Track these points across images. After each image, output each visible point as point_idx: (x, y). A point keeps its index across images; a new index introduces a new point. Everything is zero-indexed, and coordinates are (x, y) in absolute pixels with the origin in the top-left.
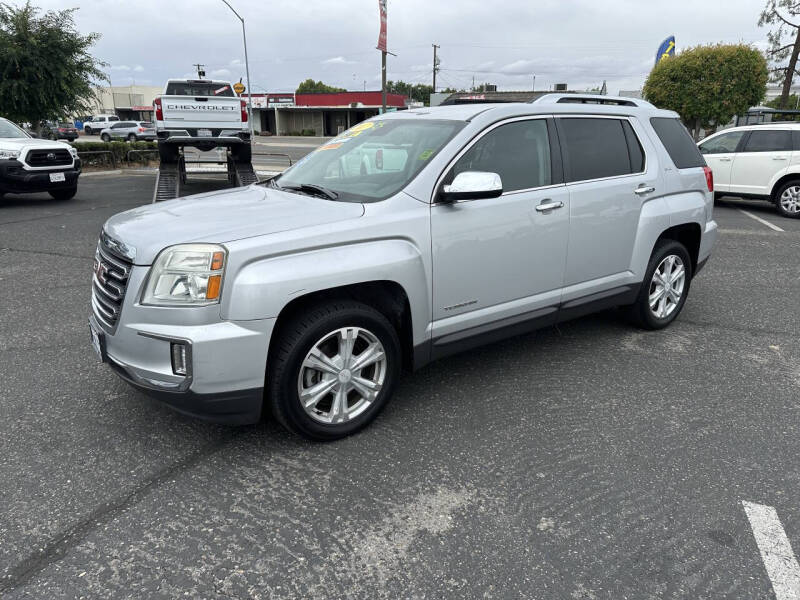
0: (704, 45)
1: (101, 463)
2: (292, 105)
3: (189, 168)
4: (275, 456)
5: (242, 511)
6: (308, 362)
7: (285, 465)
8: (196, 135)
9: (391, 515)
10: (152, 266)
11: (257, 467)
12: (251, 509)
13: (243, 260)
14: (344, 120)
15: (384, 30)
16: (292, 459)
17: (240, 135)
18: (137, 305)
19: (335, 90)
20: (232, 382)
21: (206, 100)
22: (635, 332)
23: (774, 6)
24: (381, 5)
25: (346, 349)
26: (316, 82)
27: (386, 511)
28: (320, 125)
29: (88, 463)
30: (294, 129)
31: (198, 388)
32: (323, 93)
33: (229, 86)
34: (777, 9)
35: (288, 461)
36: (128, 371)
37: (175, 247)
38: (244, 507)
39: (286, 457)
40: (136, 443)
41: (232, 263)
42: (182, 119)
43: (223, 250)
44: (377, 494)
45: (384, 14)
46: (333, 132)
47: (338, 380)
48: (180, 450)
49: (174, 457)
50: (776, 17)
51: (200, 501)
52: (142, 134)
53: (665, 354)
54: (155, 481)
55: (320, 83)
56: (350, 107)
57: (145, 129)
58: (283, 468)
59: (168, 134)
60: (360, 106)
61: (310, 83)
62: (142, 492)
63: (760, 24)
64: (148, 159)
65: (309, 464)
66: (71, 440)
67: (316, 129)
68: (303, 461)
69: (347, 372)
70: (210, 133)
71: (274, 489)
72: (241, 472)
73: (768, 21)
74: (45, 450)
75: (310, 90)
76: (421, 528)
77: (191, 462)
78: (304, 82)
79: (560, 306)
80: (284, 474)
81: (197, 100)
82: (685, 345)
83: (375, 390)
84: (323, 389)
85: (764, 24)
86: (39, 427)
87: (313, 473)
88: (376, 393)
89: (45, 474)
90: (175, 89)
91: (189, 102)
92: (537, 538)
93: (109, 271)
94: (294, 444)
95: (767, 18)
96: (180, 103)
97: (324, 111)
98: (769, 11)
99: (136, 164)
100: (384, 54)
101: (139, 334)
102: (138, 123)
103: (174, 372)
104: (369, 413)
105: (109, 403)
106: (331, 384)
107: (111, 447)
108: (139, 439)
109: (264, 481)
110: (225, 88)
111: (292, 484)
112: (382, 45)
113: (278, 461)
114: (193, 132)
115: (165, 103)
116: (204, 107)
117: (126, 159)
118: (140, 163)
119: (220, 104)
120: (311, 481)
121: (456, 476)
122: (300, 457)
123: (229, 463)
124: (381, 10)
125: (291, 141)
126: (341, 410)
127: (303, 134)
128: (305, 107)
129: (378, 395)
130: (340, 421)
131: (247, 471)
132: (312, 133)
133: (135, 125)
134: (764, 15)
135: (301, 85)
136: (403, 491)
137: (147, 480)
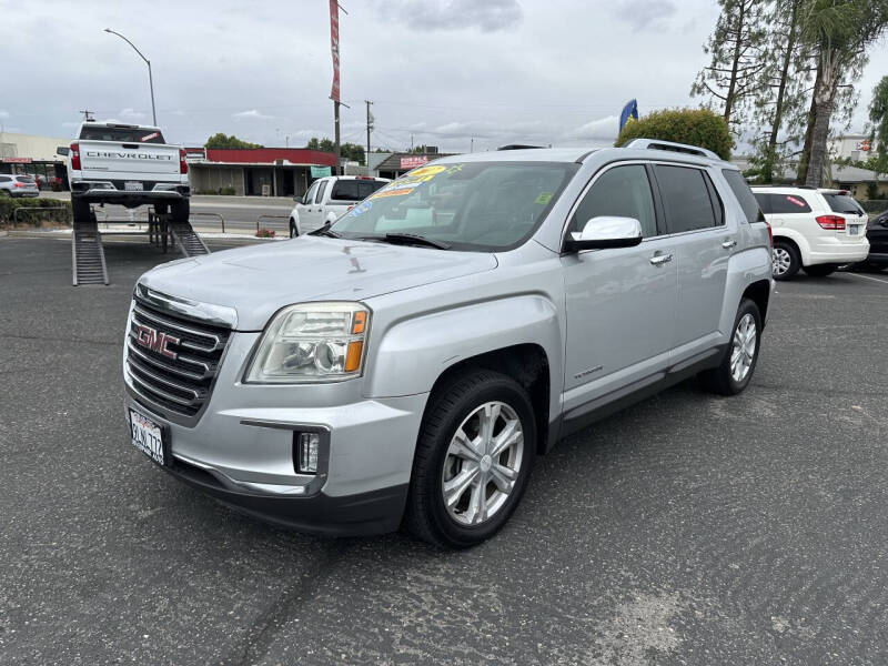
0: (671, 109)
1: (179, 606)
2: (205, 161)
3: (102, 229)
4: (410, 574)
5: (412, 651)
6: (454, 448)
7: (429, 583)
8: (123, 188)
9: (601, 635)
10: (263, 331)
11: (396, 589)
12: (422, 646)
13: (390, 320)
14: (269, 178)
15: (336, 79)
16: (434, 575)
17: (179, 189)
18: (238, 384)
19: (251, 146)
20: (374, 479)
21: (136, 147)
22: (716, 398)
23: (704, 78)
24: (333, 51)
25: (488, 428)
26: (228, 136)
27: (590, 629)
28: (241, 183)
29: (161, 608)
30: (210, 187)
31: (333, 489)
32: (237, 148)
33: (159, 133)
34: (706, 81)
35: (430, 579)
36: (216, 474)
37: (294, 307)
38: (411, 645)
39: (425, 573)
40: (213, 574)
41: (378, 324)
42: (106, 169)
43: (365, 309)
44: (568, 610)
45: (336, 62)
46: (256, 192)
47: (479, 469)
48: (280, 576)
49: (278, 587)
50: (705, 89)
51: (348, 644)
52: (19, 190)
53: (760, 420)
54: (270, 622)
55: (233, 138)
56: (275, 163)
57: (23, 184)
58: (430, 588)
59: (88, 186)
60: (286, 163)
61: (221, 138)
62: (262, 640)
63: (692, 94)
64: (40, 218)
65: (458, 580)
66: (118, 578)
67: (237, 188)
68: (447, 575)
69: (487, 458)
70: (141, 186)
71: (435, 617)
72: (378, 598)
73: (699, 92)
74: (85, 594)
75: (220, 145)
76: (646, 647)
77: (305, 591)
78: (214, 136)
79: (666, 371)
80: (434, 593)
81: (125, 146)
82: (773, 410)
83: (511, 479)
84: (465, 482)
85: (696, 94)
86: (58, 562)
87: (472, 591)
88: (513, 483)
89: (104, 629)
90: (91, 132)
91: (115, 148)
92: (781, 642)
93: (181, 342)
94: (423, 555)
95: (697, 89)
96: (103, 150)
97: (245, 168)
98: (699, 82)
99: (25, 225)
100: (337, 104)
101: (242, 422)
102: (13, 177)
103: (297, 470)
104: (507, 509)
105: (145, 521)
106: (472, 475)
107: (181, 582)
108: (217, 567)
109: (417, 607)
110: (155, 135)
111: (454, 608)
112: (335, 94)
113: (417, 579)
114: (119, 184)
115: (84, 150)
116: (134, 156)
117: (12, 218)
118: (30, 223)
119: (153, 153)
120: (475, 600)
121: (643, 577)
122: (442, 571)
123: (357, 587)
124: (334, 56)
125: (207, 200)
126: (480, 507)
127: (220, 193)
128: (221, 163)
129: (515, 485)
130: (479, 520)
131: (386, 595)
132: (231, 192)
133: (10, 180)
134: (695, 86)
135: (211, 140)
136: (595, 603)
137: (259, 622)
